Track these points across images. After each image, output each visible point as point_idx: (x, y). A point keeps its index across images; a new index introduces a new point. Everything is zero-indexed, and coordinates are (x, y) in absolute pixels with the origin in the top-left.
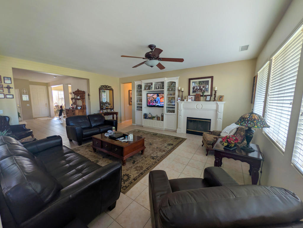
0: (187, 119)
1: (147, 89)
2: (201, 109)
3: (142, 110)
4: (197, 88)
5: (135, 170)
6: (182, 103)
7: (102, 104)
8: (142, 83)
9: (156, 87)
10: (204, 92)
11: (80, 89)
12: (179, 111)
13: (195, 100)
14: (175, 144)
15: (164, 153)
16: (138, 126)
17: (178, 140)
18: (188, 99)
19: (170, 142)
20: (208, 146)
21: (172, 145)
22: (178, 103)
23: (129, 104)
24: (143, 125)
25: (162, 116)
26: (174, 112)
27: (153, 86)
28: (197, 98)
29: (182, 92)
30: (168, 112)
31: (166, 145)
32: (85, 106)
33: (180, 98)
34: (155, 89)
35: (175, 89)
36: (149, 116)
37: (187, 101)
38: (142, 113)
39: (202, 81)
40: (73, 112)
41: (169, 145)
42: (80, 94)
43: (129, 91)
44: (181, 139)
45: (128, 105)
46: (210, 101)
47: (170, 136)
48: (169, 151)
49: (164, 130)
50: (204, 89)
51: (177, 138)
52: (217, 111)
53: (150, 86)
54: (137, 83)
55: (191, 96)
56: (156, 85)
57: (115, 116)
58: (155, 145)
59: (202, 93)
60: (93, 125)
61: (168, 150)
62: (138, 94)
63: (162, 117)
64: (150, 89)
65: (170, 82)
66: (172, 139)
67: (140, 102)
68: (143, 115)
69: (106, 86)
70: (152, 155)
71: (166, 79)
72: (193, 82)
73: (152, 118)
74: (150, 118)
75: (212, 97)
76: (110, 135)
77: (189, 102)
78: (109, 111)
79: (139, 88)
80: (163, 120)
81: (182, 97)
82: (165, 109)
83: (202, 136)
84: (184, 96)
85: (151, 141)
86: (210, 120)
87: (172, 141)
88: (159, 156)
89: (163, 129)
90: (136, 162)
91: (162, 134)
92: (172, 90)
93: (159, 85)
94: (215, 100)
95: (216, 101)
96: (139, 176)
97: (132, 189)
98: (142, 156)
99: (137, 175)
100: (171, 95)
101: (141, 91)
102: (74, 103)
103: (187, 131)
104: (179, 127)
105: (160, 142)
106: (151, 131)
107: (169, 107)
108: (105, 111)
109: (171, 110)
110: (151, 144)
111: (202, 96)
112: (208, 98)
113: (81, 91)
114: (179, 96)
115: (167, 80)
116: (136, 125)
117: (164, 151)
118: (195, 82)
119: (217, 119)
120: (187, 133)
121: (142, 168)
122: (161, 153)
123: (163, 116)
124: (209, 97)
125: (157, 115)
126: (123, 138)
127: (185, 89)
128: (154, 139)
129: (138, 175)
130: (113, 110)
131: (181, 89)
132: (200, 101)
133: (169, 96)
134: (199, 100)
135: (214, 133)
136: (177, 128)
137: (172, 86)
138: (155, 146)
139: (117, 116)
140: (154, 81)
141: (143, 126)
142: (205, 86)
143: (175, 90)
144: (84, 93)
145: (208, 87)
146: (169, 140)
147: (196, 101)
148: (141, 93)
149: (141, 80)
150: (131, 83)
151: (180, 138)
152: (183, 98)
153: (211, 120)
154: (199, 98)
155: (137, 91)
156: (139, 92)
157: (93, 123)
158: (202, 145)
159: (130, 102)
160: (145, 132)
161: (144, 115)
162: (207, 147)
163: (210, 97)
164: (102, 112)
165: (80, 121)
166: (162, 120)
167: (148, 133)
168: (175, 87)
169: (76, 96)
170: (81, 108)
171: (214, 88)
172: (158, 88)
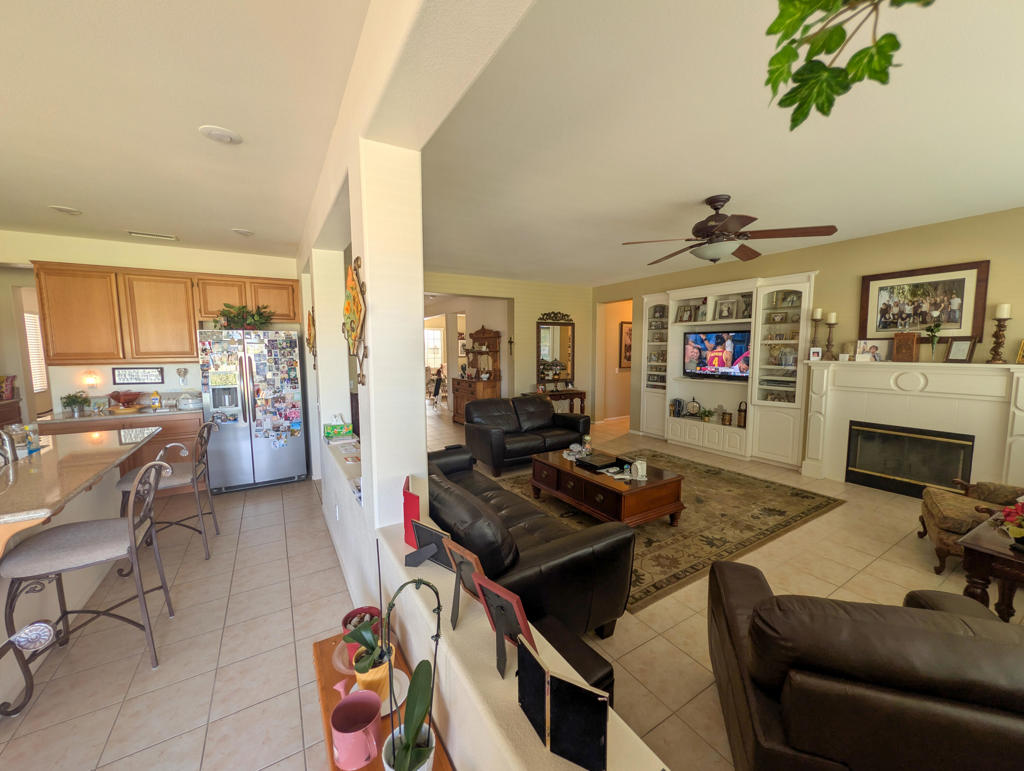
0: (850, 429)
1: (686, 317)
2: (922, 390)
3: (664, 388)
4: (901, 312)
5: (654, 563)
6: (828, 367)
7: (542, 367)
8: (668, 300)
9: (721, 312)
10: (938, 326)
11: (486, 327)
12: (813, 395)
13: (890, 357)
14: (791, 511)
15: (748, 534)
16: (648, 438)
17: (807, 502)
18: (855, 352)
19: (773, 503)
20: (944, 536)
21: (781, 513)
22: (809, 368)
23: (620, 367)
24: (669, 436)
25: (740, 411)
26: (790, 397)
27: (710, 307)
28: (902, 351)
29: (830, 326)
30: (766, 399)
31: (756, 511)
32: (500, 371)
33: (819, 350)
34: (717, 316)
35: (799, 315)
36: (692, 408)
37: (852, 358)
38: (665, 399)
39: (930, 284)
40: (470, 386)
41: (771, 511)
42: (487, 340)
43: (622, 324)
44: (817, 498)
45: (617, 369)
46: (969, 360)
47: (772, 483)
48: (767, 530)
49: (748, 459)
50: (936, 314)
51: (800, 494)
52: (1009, 403)
53: (697, 308)
54: (650, 301)
55: (870, 344)
56: (722, 304)
57: (577, 402)
58: (714, 504)
59: (928, 330)
60: (526, 425)
61: (764, 528)
62: (654, 334)
63: (739, 415)
64: (695, 320)
65: (778, 292)
66: (780, 496)
67: (657, 361)
68: (668, 403)
69: (556, 314)
70: (706, 533)
71: (760, 282)
72: (881, 289)
73: (702, 415)
74: (692, 415)
75: (978, 345)
76: (577, 456)
77: (863, 365)
78: (561, 386)
79: (657, 315)
80: (744, 427)
81: (829, 344)
82: (754, 387)
83: (920, 501)
84: (836, 341)
85: (698, 490)
86: (971, 438)
87: (780, 499)
88: (731, 539)
89: (745, 457)
90: (654, 544)
91: (739, 474)
92: (784, 320)
93: (733, 303)
94: (995, 356)
95: (1005, 362)
96: (669, 581)
97: (650, 607)
98: (673, 530)
99: (663, 577)
100: (780, 337)
101: (664, 326)
102: (473, 364)
103: (848, 472)
104: (810, 453)
105: (734, 498)
106: (697, 460)
107: (769, 382)
108: (550, 387)
109: (781, 389)
110: (699, 500)
111: (928, 340)
112: (960, 350)
113: (491, 331)
114: (814, 343)
115: (763, 288)
116: (643, 436)
117: (750, 528)
118: (892, 288)
119: (1009, 440)
120: (847, 480)
121: (675, 562)
122: (738, 532)
123: (745, 411)
124: (966, 345)
125: (721, 407)
126: (616, 469)
127: (842, 317)
128: (709, 486)
129: (666, 579)
130: (572, 385)
131: (825, 315)
132: (917, 360)
133: (770, 342)
134: (910, 359)
135: (983, 493)
136: (803, 459)
137: (785, 304)
138: (716, 507)
139: (582, 402)
140: (712, 292)
141: (666, 441)
142: (943, 301)
143: (798, 321)
144: (497, 335)
145: (961, 305)
146: (771, 497)
147: (893, 361)
148: (663, 331)
149: (665, 291)
150: (631, 299)
151: (815, 494)
152: (834, 350)
153: (973, 441)
154: (911, 349)
155: (650, 325)
156: (657, 328)
157: (524, 421)
158: (921, 535)
159: (624, 361)
160: (676, 460)
161: (671, 405)
162: (941, 540)
163: (968, 343)
164: (544, 391)
165: (496, 414)
166: (739, 426)
167: (688, 465)
168: (800, 307)
169: (477, 344)
170: (489, 378)
171: (995, 308)
172: (730, 315)
